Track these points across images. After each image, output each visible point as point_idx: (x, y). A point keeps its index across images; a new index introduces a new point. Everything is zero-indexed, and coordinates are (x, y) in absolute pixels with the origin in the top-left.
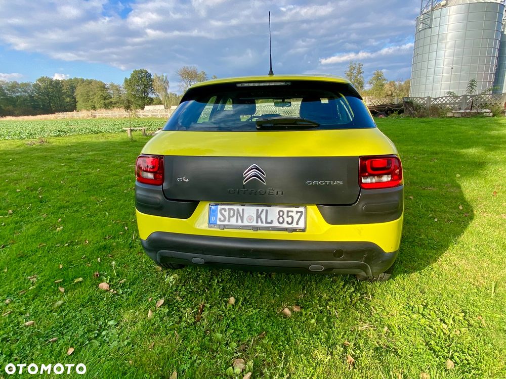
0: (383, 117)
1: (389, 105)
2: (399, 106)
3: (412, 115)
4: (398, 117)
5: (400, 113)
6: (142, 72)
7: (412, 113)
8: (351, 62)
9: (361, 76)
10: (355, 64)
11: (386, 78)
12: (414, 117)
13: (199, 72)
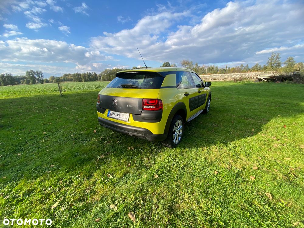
0: (279, 82)
1: (284, 76)
2: (290, 77)
3: (298, 82)
4: (289, 83)
5: (290, 80)
6: (167, 63)
7: (298, 81)
8: (272, 53)
9: (278, 60)
10: (275, 54)
11: (295, 61)
12: (299, 83)
13: (190, 62)
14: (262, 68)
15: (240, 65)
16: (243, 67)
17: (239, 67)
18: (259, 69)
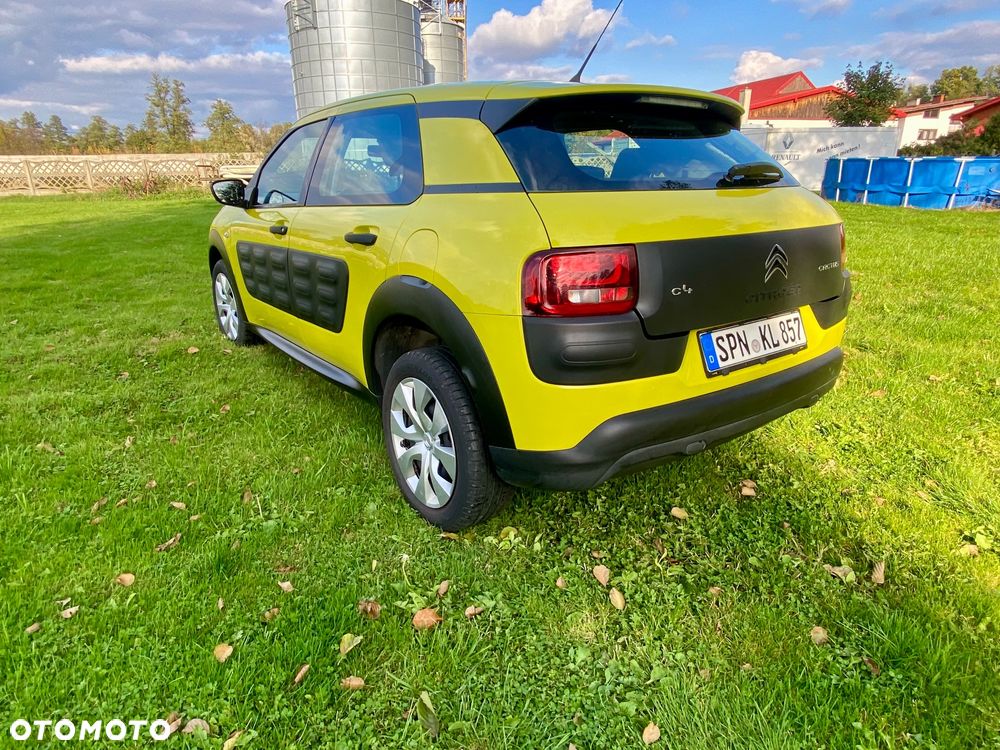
9: (184, 109)
11: (239, 117)
14: (125, 138)
15: (20, 117)
16: (38, 125)
17: (19, 125)
18: (117, 143)
